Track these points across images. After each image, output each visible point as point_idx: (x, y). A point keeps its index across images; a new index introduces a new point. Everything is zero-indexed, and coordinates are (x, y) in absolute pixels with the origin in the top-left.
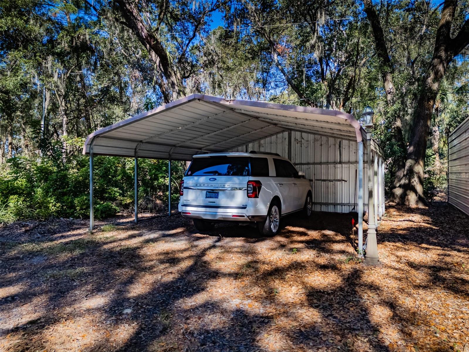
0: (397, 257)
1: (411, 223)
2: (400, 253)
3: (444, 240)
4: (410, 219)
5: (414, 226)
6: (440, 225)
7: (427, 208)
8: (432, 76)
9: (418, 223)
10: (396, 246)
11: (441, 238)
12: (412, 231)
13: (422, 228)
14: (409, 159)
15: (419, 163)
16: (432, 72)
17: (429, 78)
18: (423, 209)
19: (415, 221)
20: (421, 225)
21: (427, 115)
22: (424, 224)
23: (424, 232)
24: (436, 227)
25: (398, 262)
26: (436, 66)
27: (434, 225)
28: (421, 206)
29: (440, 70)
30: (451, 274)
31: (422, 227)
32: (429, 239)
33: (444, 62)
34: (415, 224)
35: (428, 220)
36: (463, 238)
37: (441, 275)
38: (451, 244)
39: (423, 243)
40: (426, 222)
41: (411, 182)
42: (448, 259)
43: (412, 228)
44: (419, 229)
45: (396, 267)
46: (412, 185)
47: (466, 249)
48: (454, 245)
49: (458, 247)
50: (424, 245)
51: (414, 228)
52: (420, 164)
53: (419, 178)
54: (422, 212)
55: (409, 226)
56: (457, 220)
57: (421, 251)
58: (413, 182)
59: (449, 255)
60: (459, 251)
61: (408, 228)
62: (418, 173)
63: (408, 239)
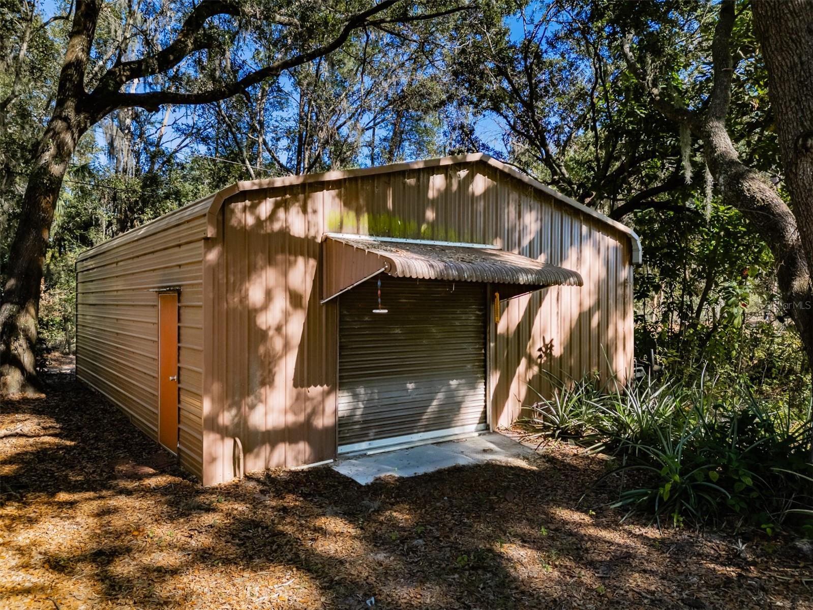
0: (20, 551)
1: (22, 441)
2: (23, 537)
3: (94, 472)
4: (18, 431)
5: (29, 449)
6: (78, 435)
7: (43, 396)
8: (52, 150)
9: (37, 439)
10: (7, 515)
11: (90, 468)
12: (28, 463)
13: (46, 449)
14: (7, 302)
15: (27, 311)
16: (53, 142)
17: (47, 153)
18: (37, 399)
19: (30, 434)
20: (43, 443)
21: (42, 220)
22: (47, 439)
23: (53, 460)
24: (72, 440)
25: (26, 566)
26: (59, 133)
27: (67, 437)
28: (31, 394)
29: (67, 143)
30: (135, 563)
31: (47, 446)
32: (67, 476)
33: (74, 130)
34: (31, 440)
35: (53, 427)
36: (125, 460)
37: (119, 569)
38: (109, 478)
39: (60, 490)
40: (51, 432)
41: (13, 348)
42: (117, 522)
43: (26, 453)
44: (42, 454)
45: (27, 585)
46: (15, 356)
47: (137, 484)
48: (116, 479)
49: (123, 484)
50: (63, 496)
51: (32, 453)
52: (30, 313)
53: (28, 339)
54: (36, 409)
55: (19, 450)
56: (104, 418)
57: (63, 515)
58: (16, 349)
59: (116, 510)
60: (128, 493)
61: (18, 454)
62: (25, 331)
63: (25, 487)
